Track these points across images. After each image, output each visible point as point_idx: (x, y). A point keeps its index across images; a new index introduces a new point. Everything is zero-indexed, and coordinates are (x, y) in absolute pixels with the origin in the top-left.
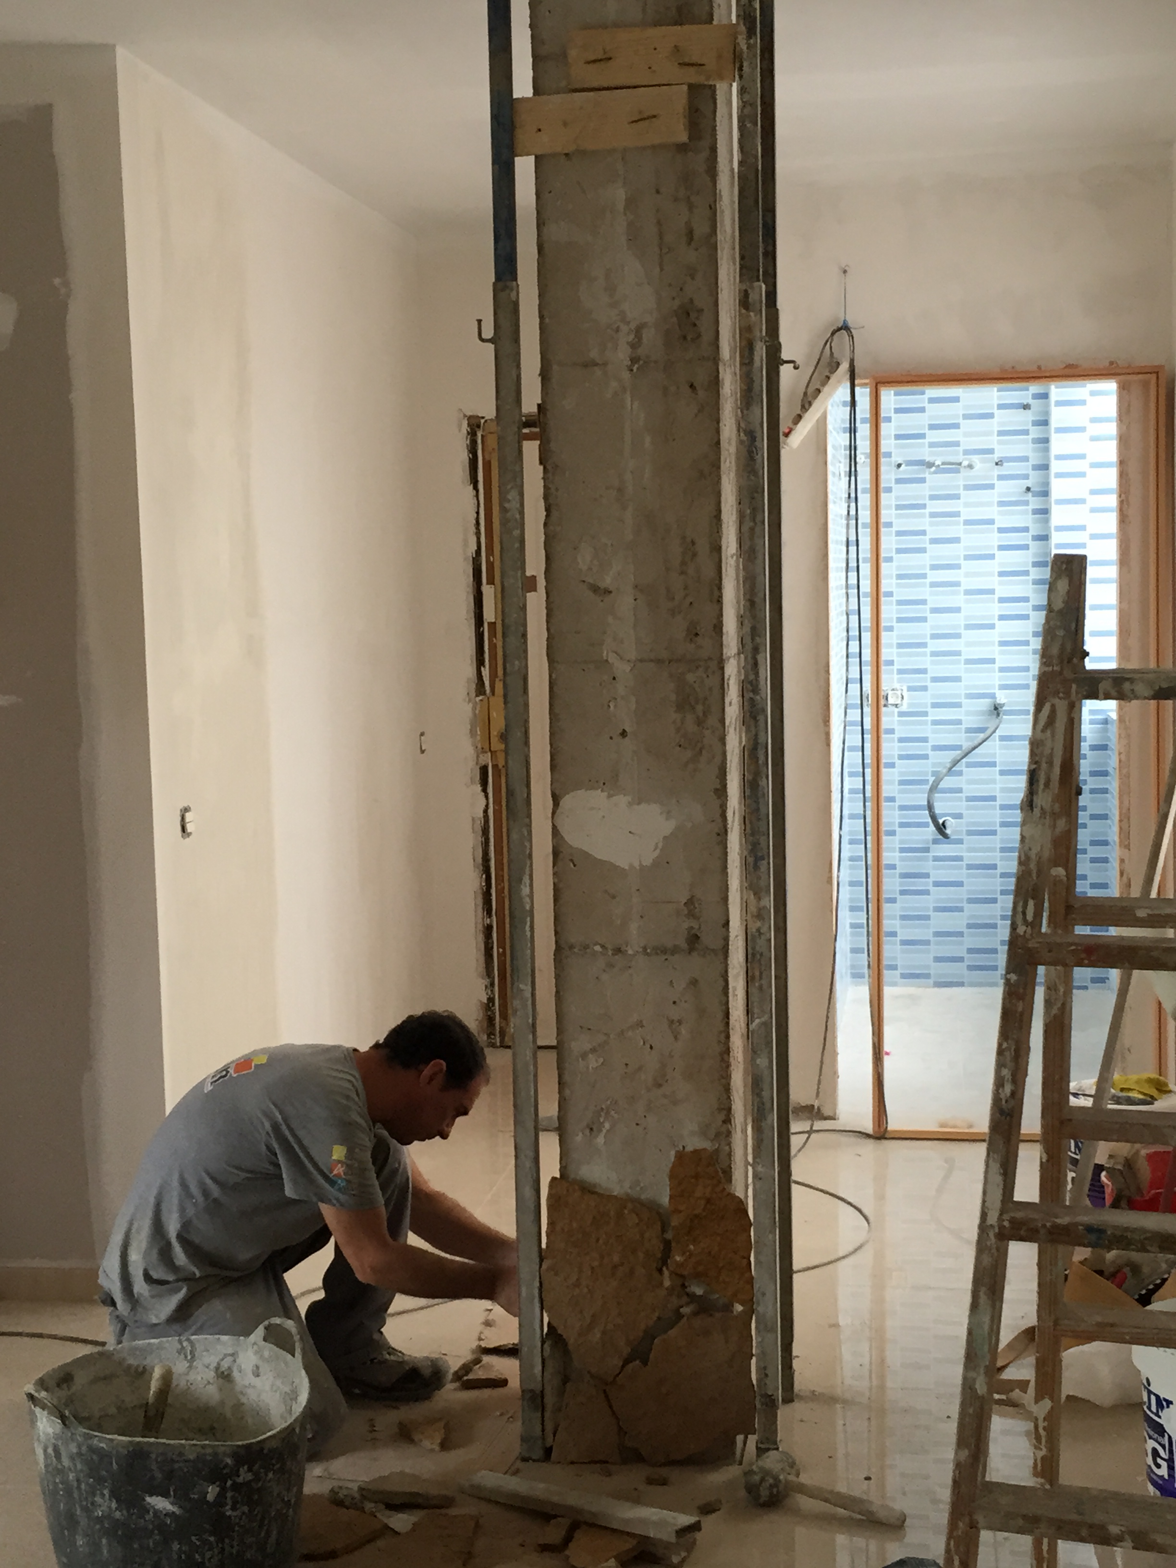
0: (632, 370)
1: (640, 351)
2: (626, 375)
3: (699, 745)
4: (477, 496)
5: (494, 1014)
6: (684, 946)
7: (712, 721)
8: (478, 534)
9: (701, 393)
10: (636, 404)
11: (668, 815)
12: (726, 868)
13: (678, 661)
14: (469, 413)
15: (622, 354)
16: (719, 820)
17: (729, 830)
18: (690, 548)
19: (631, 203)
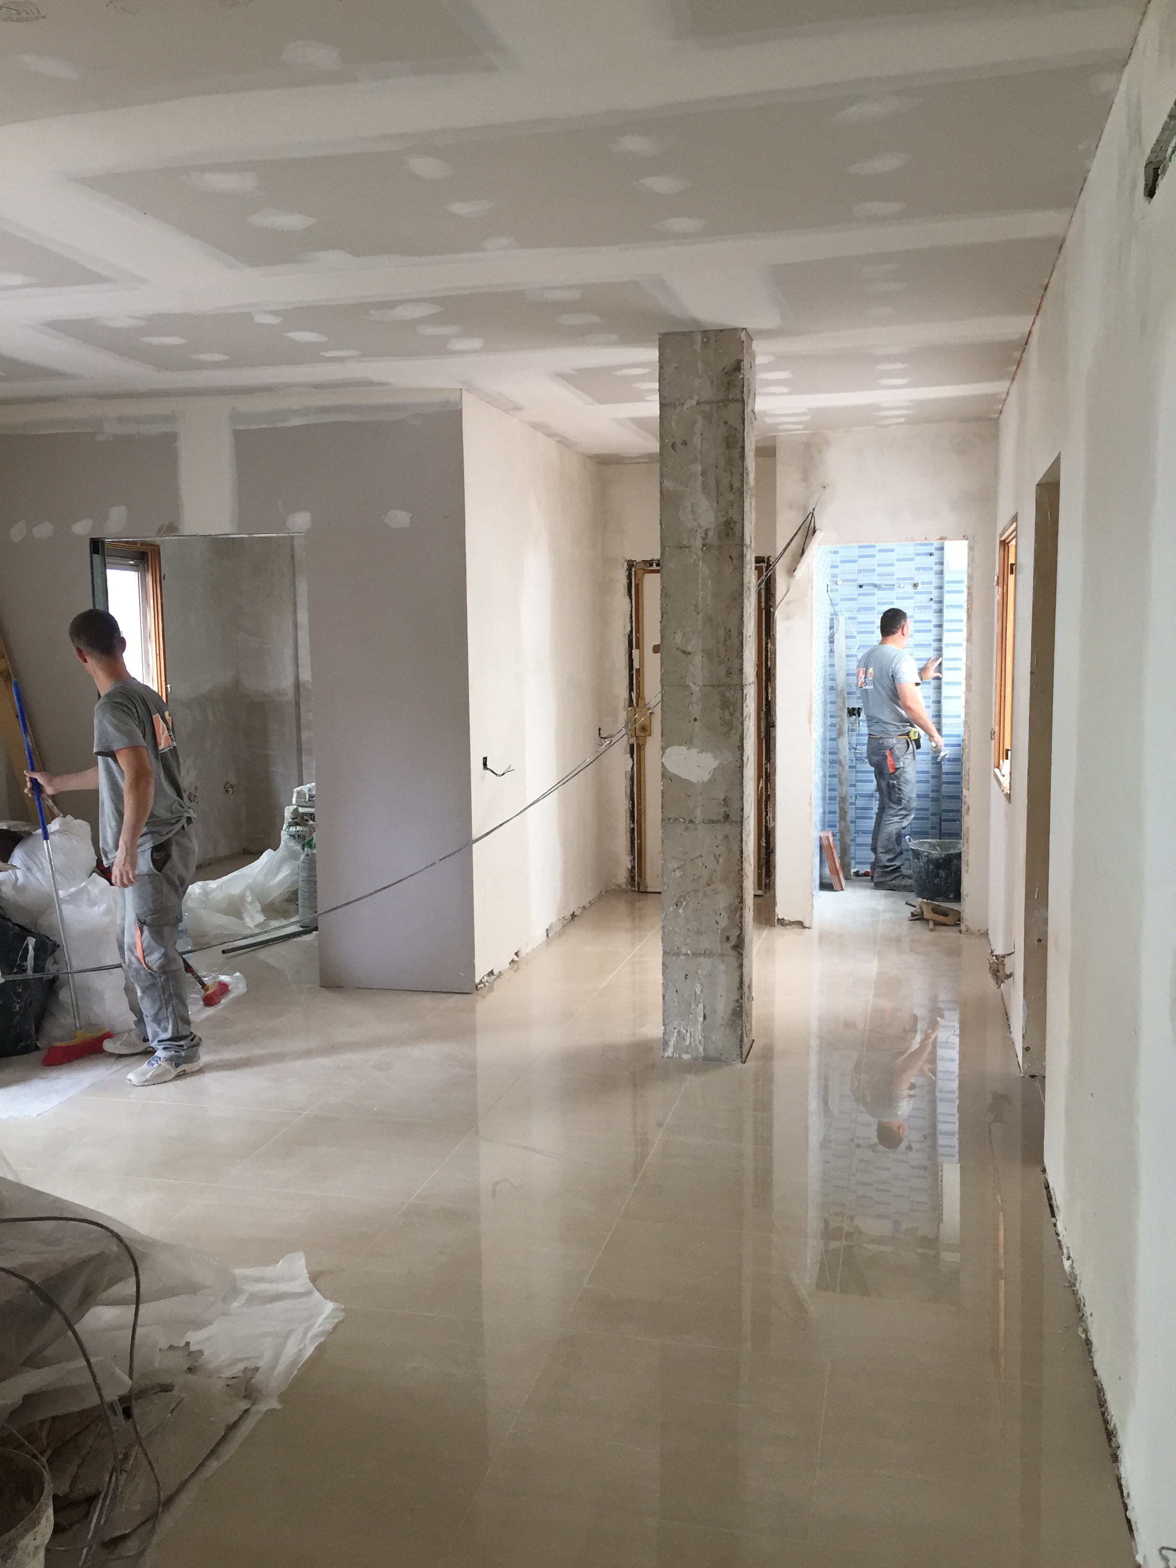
0: (702, 550)
1: (707, 541)
2: (700, 552)
3: (731, 726)
4: (631, 603)
5: (635, 875)
6: (722, 820)
7: (738, 714)
8: (631, 622)
9: (735, 561)
10: (704, 566)
11: (716, 757)
12: (742, 783)
13: (721, 686)
14: (628, 559)
15: (699, 542)
16: (740, 761)
17: (745, 765)
18: (728, 634)
19: (703, 473)
